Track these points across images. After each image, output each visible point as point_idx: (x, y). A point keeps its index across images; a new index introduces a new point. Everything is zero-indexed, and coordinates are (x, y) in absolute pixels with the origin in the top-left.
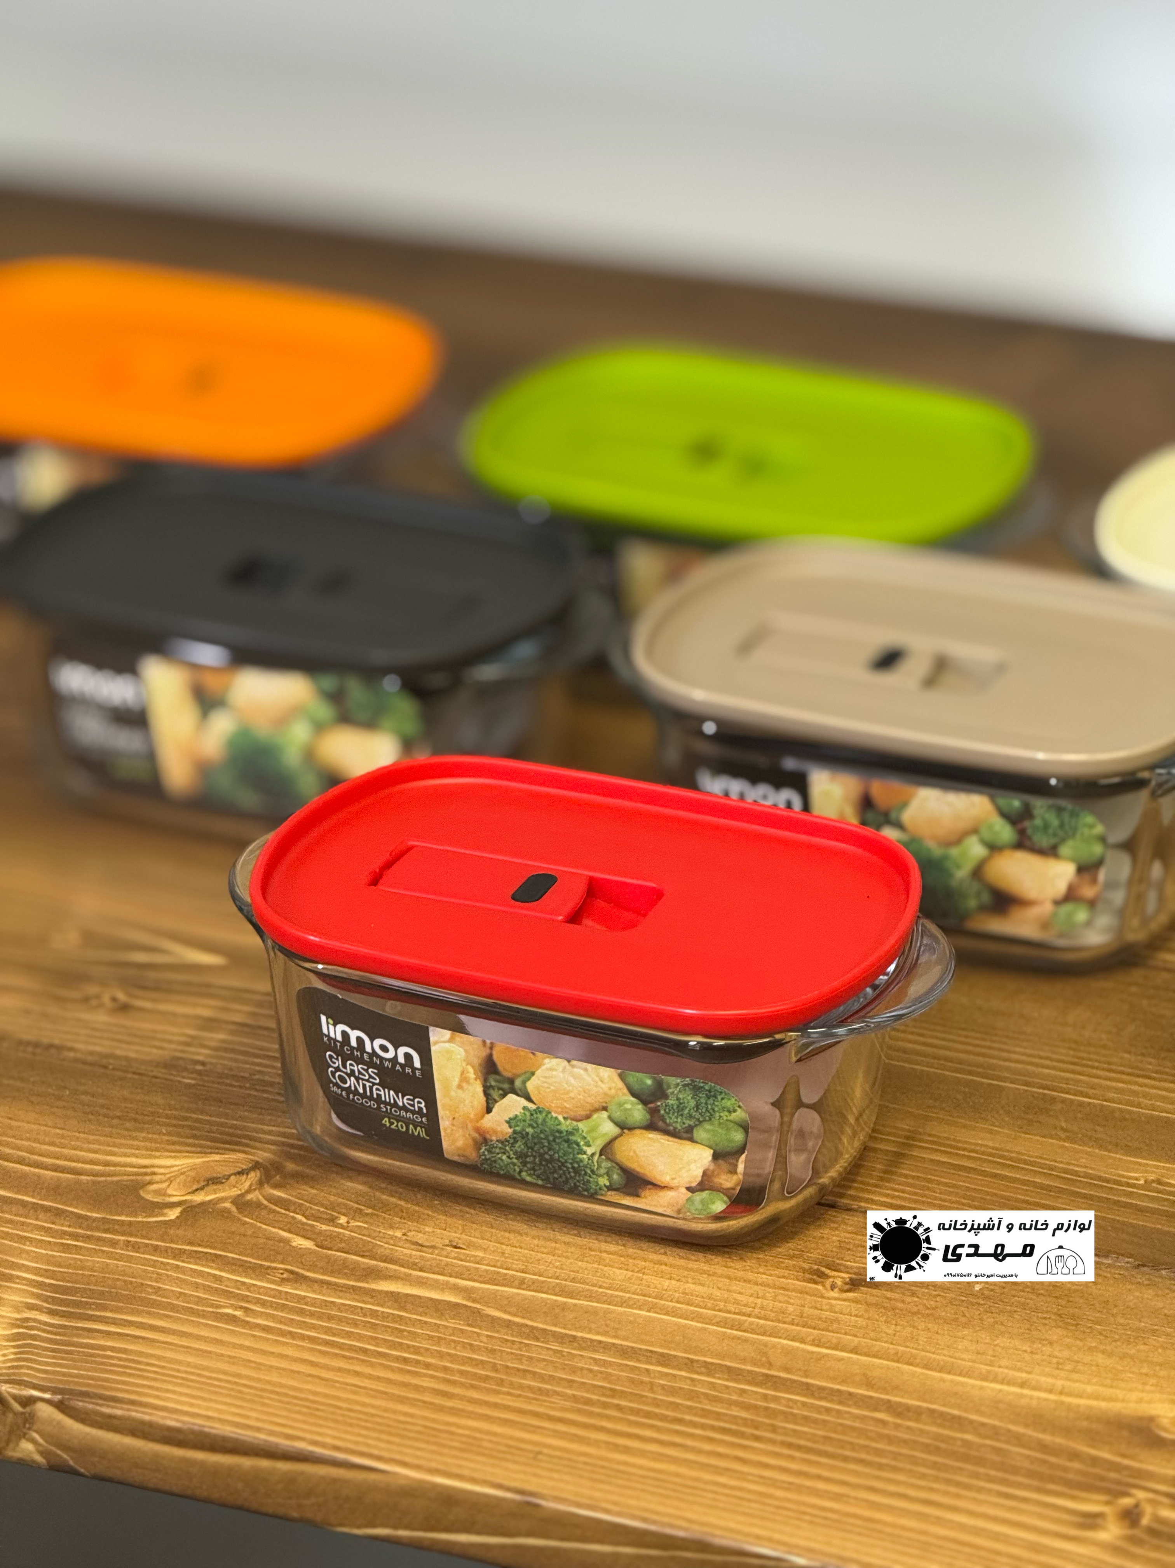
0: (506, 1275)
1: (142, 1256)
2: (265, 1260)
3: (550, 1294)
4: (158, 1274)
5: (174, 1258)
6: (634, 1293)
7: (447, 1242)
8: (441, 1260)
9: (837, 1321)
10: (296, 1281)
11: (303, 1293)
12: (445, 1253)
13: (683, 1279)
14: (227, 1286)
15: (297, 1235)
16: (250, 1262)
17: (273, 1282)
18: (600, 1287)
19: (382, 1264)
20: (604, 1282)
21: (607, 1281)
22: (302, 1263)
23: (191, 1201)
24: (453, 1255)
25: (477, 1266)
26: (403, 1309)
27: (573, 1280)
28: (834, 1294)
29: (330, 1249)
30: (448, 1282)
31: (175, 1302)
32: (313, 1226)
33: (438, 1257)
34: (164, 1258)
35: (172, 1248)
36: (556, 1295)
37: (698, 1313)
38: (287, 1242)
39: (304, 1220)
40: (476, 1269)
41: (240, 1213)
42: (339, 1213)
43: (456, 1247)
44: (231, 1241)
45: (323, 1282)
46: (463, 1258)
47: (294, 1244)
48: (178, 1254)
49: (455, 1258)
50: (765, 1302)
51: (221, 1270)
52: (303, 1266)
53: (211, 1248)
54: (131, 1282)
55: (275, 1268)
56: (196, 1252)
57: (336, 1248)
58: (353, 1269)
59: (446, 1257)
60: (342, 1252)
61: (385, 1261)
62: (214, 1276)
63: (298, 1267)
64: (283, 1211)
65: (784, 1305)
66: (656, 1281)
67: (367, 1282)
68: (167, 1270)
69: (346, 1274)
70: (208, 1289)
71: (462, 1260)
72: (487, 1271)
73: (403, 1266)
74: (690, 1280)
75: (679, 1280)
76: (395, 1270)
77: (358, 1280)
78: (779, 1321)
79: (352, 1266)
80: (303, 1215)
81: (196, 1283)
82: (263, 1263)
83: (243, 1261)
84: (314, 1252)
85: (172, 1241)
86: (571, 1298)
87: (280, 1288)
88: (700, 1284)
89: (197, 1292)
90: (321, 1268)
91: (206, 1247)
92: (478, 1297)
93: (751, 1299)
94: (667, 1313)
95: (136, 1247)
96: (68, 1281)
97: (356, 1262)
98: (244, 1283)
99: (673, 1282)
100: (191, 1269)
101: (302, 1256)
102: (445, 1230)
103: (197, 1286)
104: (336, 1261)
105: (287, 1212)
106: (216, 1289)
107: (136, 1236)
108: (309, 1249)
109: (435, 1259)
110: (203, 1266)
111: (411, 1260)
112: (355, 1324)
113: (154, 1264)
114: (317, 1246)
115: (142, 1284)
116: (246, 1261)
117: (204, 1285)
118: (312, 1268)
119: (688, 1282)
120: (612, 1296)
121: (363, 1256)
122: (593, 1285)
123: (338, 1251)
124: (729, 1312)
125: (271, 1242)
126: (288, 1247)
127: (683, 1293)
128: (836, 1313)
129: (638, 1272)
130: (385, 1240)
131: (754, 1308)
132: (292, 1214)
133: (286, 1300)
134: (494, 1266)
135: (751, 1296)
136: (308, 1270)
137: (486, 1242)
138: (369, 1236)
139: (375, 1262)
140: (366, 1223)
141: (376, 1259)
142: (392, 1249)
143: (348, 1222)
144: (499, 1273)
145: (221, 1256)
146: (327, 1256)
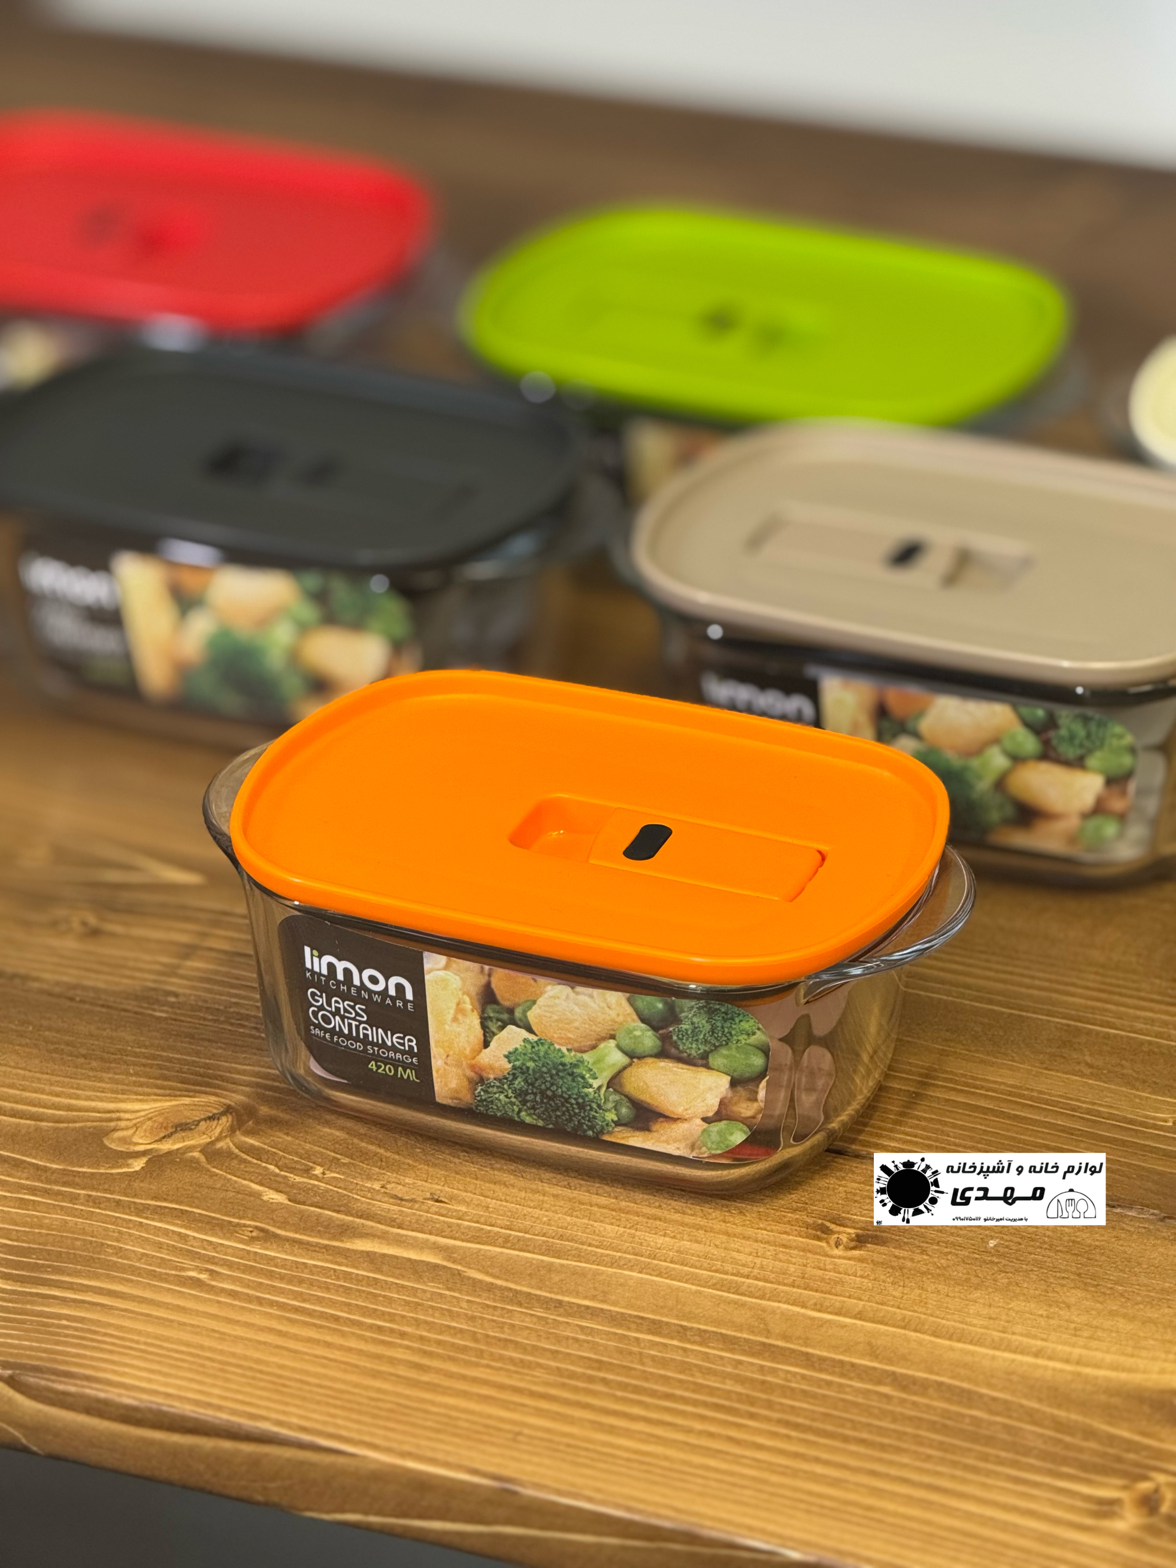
0: (489, 1231)
1: (103, 1212)
2: (233, 1216)
3: (537, 1254)
4: (120, 1232)
5: (138, 1215)
6: (625, 1253)
7: (428, 1195)
8: (421, 1216)
9: (842, 1282)
10: (266, 1241)
11: (273, 1254)
12: (425, 1207)
13: (678, 1236)
14: (192, 1246)
15: (269, 1188)
16: (218, 1219)
17: (242, 1241)
18: (590, 1245)
19: (358, 1220)
20: (594, 1240)
21: (597, 1238)
22: (273, 1219)
23: (157, 1150)
24: (434, 1209)
25: (460, 1222)
26: (379, 1271)
27: (561, 1237)
28: (836, 1252)
29: (304, 1203)
30: (428, 1240)
31: (137, 1264)
32: (286, 1177)
33: (418, 1213)
34: (127, 1214)
35: (134, 1203)
36: (542, 1254)
37: (693, 1273)
38: (258, 1195)
39: (277, 1171)
40: (458, 1225)
41: (209, 1162)
42: (314, 1163)
43: (437, 1201)
44: (198, 1195)
45: (295, 1241)
46: (445, 1212)
47: (265, 1198)
48: (140, 1211)
49: (436, 1213)
50: (765, 1262)
51: (186, 1228)
52: (275, 1223)
53: (177, 1203)
54: (91, 1242)
55: (245, 1226)
56: (160, 1207)
57: (308, 1202)
58: (327, 1227)
59: (427, 1212)
60: (316, 1207)
61: (361, 1217)
62: (179, 1234)
63: (268, 1224)
64: (255, 1161)
65: (786, 1265)
66: (650, 1238)
67: (342, 1241)
68: (129, 1228)
69: (319, 1231)
70: (173, 1250)
71: (443, 1216)
72: (469, 1228)
73: (379, 1223)
74: (686, 1237)
75: (674, 1237)
76: (372, 1227)
77: (334, 1238)
78: (779, 1283)
79: (325, 1223)
80: (276, 1166)
81: (160, 1243)
82: (232, 1220)
83: (209, 1217)
84: (286, 1207)
85: (135, 1196)
86: (558, 1258)
87: (248, 1248)
88: (697, 1242)
89: (162, 1253)
90: (294, 1224)
91: (171, 1202)
92: (459, 1257)
93: (750, 1258)
94: (659, 1275)
95: (96, 1202)
96: (23, 1241)
97: (331, 1218)
98: (210, 1243)
99: (667, 1239)
100: (155, 1227)
101: (273, 1211)
102: (426, 1181)
103: (160, 1246)
104: (309, 1216)
105: (259, 1162)
106: (181, 1249)
107: (97, 1190)
108: (282, 1204)
109: (414, 1214)
110: (168, 1223)
111: (389, 1215)
112: (327, 1288)
113: (115, 1221)
114: (290, 1200)
115: (102, 1244)
116: (214, 1218)
117: (168, 1245)
118: (284, 1225)
119: (683, 1240)
120: (602, 1255)
121: (338, 1212)
122: (582, 1243)
123: (311, 1205)
124: (726, 1273)
125: (239, 1196)
126: (258, 1202)
127: (677, 1252)
128: (840, 1273)
129: (630, 1228)
130: (362, 1193)
131: (753, 1268)
132: (264, 1165)
133: (255, 1261)
134: (477, 1222)
135: (750, 1254)
136: (279, 1228)
137: (469, 1194)
138: (345, 1189)
139: (351, 1218)
140: (343, 1174)
141: (352, 1215)
142: (369, 1204)
143: (324, 1173)
144: (483, 1229)
145: (186, 1211)
146: (301, 1211)
